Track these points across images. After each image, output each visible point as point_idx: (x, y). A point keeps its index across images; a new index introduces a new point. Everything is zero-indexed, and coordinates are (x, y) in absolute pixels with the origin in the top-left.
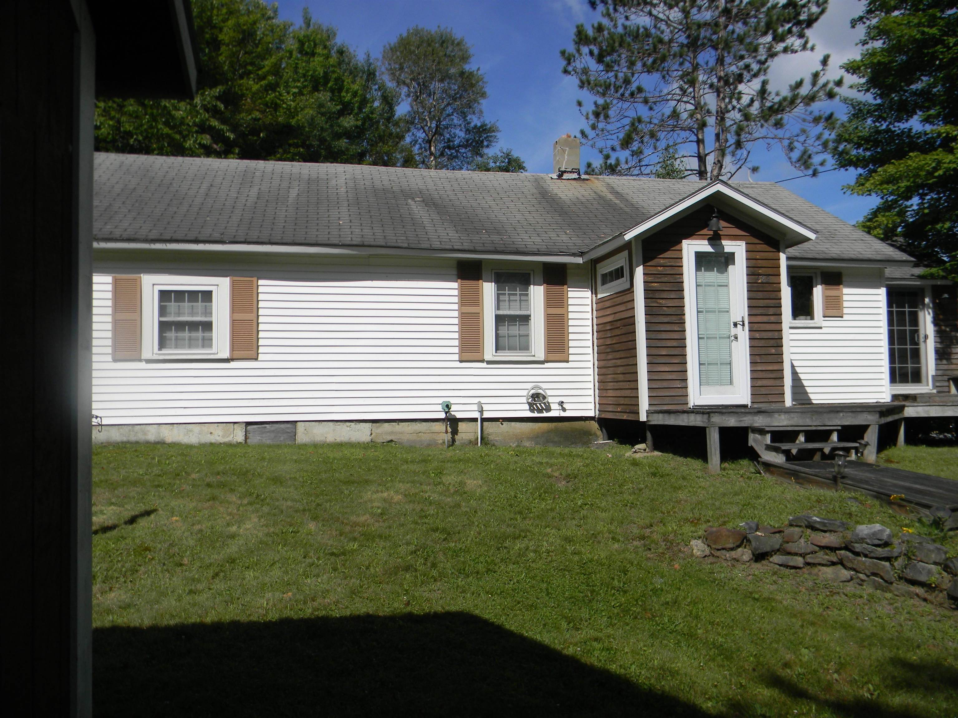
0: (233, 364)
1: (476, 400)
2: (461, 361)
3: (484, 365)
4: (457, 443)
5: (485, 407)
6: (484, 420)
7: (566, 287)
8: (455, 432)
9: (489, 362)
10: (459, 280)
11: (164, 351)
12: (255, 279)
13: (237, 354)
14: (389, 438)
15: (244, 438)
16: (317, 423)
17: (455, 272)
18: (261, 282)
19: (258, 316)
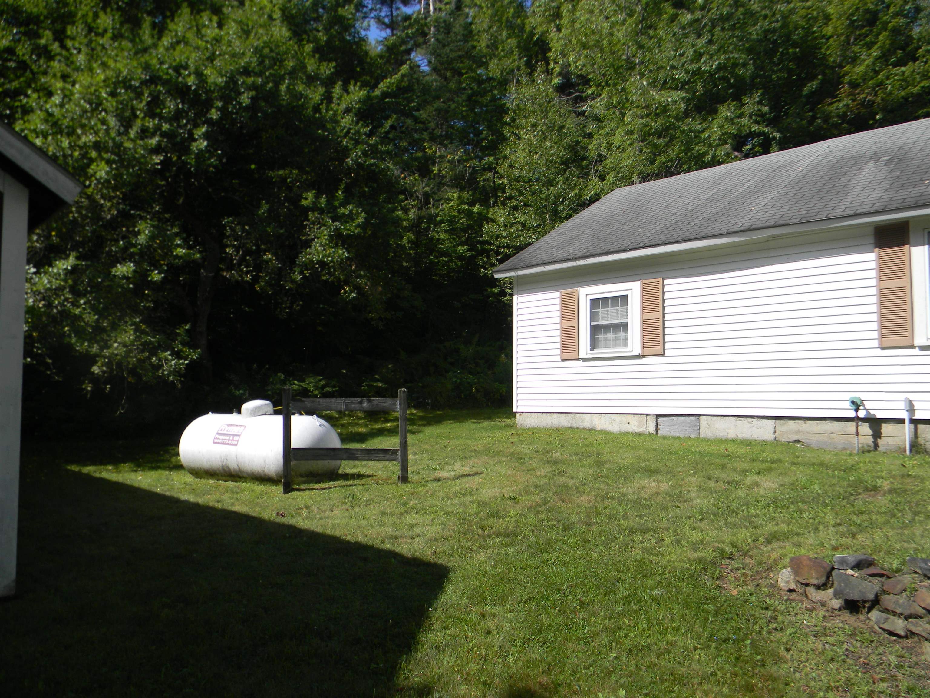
0: (645, 360)
1: (903, 396)
2: (883, 348)
3: (917, 351)
4: (881, 449)
5: (917, 405)
6: (915, 422)
8: (877, 435)
10: (877, 250)
11: (596, 351)
12: (660, 280)
13: (647, 351)
14: (795, 438)
15: (654, 429)
16: (719, 418)
17: (872, 241)
18: (666, 282)
19: (664, 314)
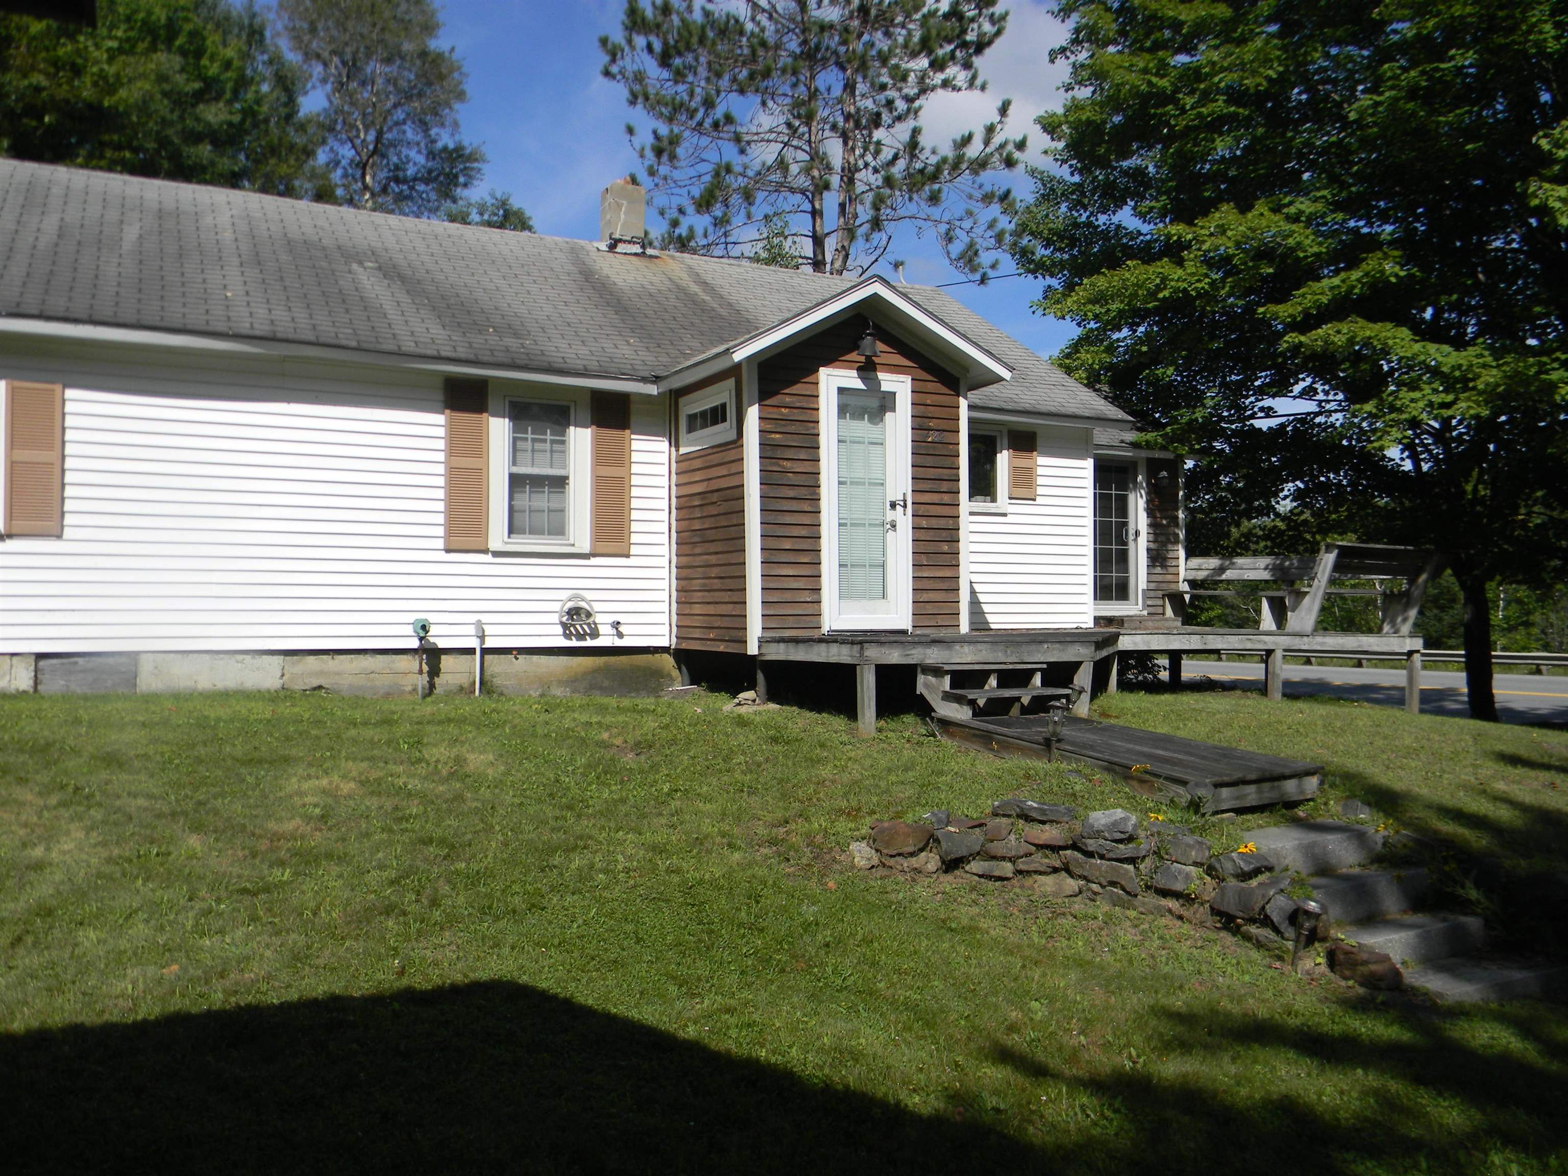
0: (11, 545)
1: (474, 618)
2: (448, 551)
3: (488, 558)
4: (438, 690)
5: (488, 630)
6: (485, 651)
7: (628, 432)
8: (434, 671)
9: (496, 554)
10: (448, 411)
12: (58, 388)
13: (19, 525)
14: (316, 683)
15: (31, 683)
16: (179, 656)
17: (440, 396)
18: (70, 393)
19: (63, 457)
